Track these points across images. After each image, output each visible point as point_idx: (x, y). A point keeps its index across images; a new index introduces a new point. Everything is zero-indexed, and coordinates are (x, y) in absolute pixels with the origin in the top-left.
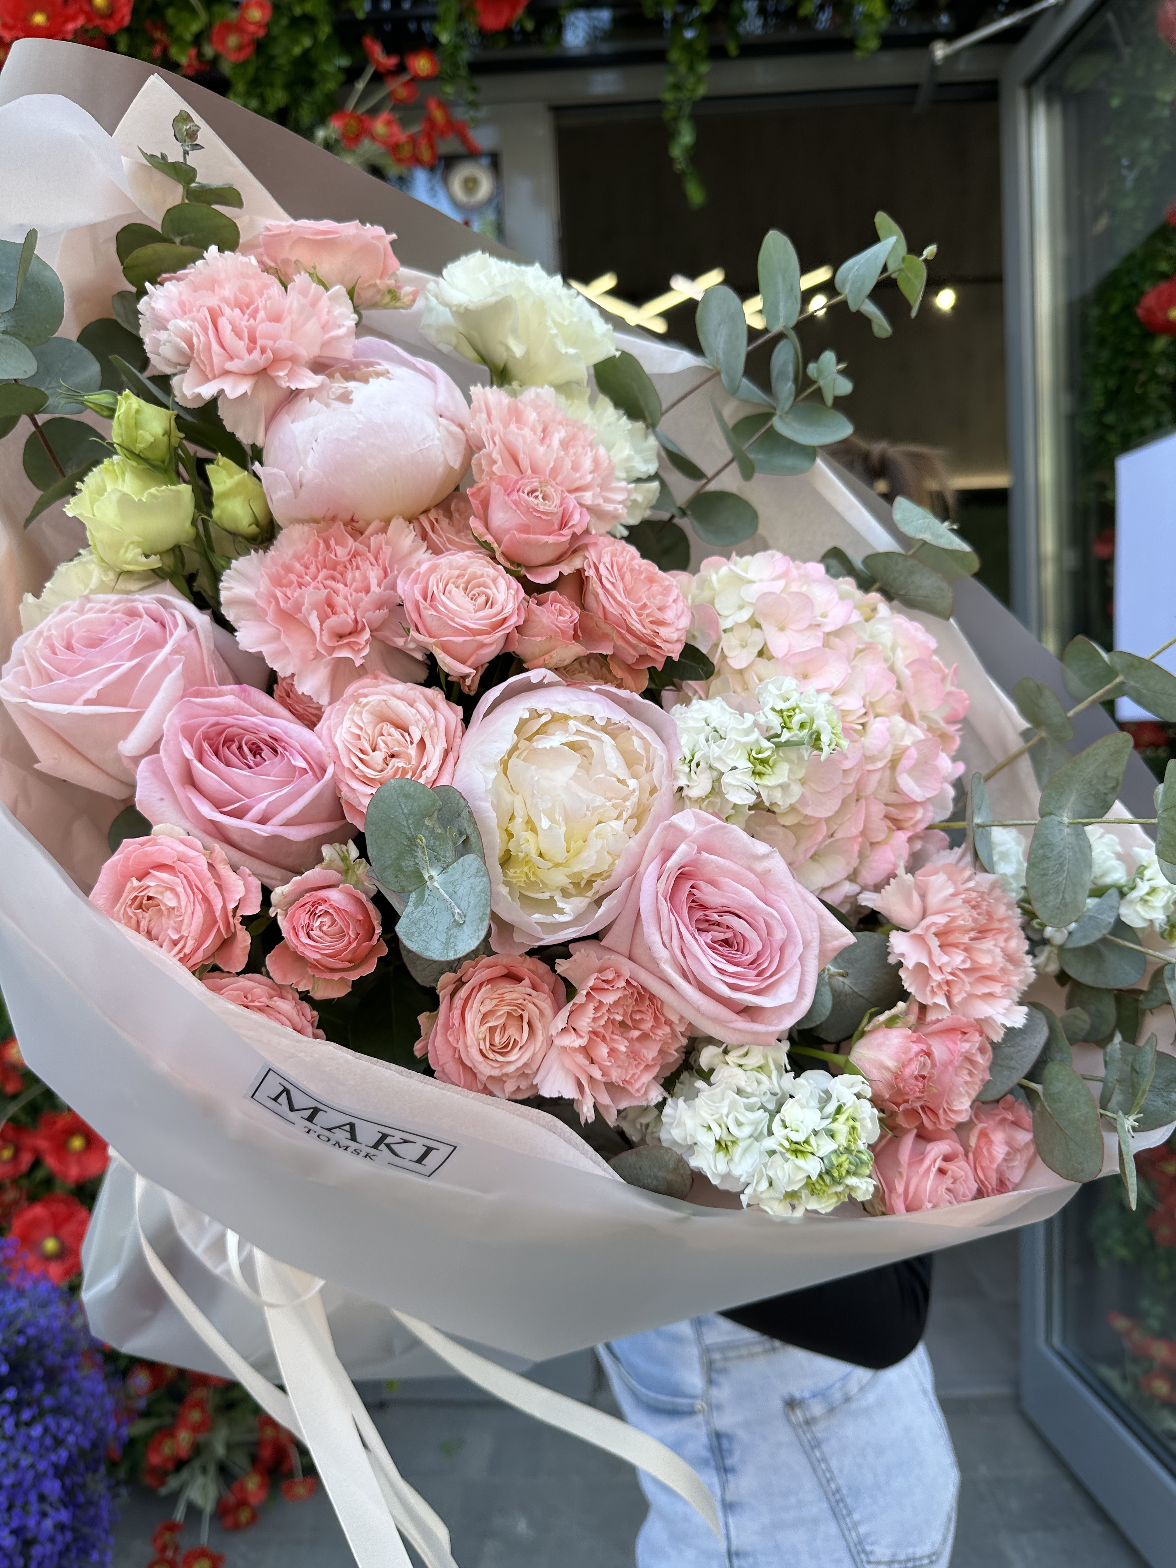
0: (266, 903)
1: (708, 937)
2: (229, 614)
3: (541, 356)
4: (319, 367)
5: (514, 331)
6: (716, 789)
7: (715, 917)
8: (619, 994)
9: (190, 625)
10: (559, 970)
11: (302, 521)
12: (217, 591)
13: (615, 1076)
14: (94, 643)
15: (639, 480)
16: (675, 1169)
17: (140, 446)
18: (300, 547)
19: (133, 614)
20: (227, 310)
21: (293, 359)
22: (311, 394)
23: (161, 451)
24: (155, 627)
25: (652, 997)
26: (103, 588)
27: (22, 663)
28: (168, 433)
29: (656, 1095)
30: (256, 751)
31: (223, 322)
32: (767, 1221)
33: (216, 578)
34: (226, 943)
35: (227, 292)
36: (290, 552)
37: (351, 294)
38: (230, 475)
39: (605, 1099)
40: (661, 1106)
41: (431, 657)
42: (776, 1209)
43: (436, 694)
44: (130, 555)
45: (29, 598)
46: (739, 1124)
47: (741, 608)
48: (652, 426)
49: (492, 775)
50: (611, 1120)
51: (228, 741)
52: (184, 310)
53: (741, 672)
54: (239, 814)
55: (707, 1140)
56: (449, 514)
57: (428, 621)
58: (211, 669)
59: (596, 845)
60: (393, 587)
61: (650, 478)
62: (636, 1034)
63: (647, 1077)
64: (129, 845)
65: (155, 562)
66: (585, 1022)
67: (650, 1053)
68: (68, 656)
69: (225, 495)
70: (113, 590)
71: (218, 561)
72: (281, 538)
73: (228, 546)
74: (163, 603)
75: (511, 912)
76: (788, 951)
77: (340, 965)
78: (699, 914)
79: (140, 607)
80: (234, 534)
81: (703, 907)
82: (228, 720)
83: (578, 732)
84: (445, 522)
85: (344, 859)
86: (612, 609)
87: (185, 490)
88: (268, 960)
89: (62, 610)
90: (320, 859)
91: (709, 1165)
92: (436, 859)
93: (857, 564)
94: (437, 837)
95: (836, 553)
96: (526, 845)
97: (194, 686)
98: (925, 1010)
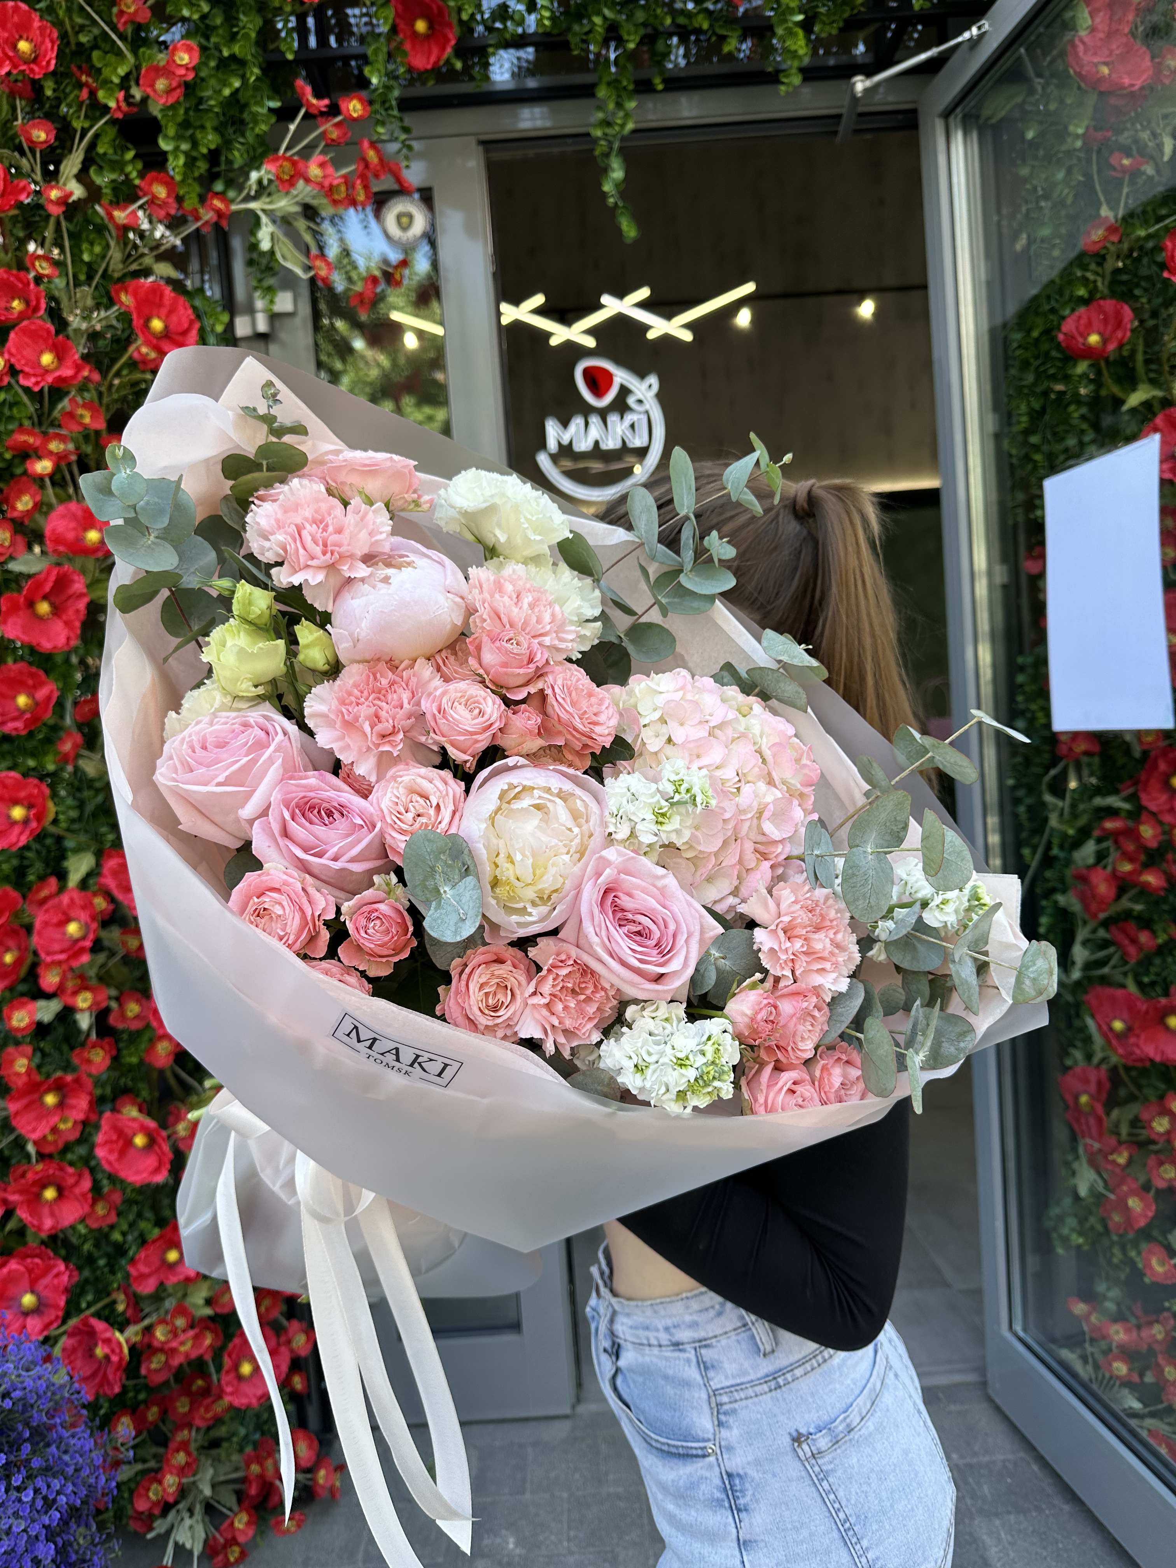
0: (338, 912)
1: (625, 929)
2: (310, 723)
3: (518, 540)
4: (369, 559)
5: (499, 526)
6: (633, 834)
7: (630, 916)
8: (569, 969)
9: (285, 733)
10: (530, 955)
11: (359, 662)
12: (302, 709)
13: (568, 1024)
14: (222, 745)
15: (588, 621)
16: (609, 1085)
17: (252, 617)
18: (357, 678)
19: (246, 725)
20: (307, 526)
21: (352, 557)
22: (363, 580)
23: (266, 618)
24: (262, 734)
25: (593, 973)
26: (223, 708)
27: (171, 758)
28: (270, 608)
29: (596, 1037)
30: (330, 814)
31: (305, 533)
32: (666, 1115)
33: (300, 699)
34: (312, 939)
35: (308, 513)
36: (351, 682)
37: (387, 505)
38: (311, 633)
39: (562, 1040)
40: (599, 1044)
41: (443, 748)
42: (674, 1108)
43: (447, 774)
44: (244, 686)
45: (172, 714)
46: (649, 1054)
47: (655, 710)
48: (597, 581)
49: (484, 826)
50: (567, 1054)
51: (312, 808)
52: (280, 525)
53: (656, 753)
54: (320, 855)
55: (629, 1065)
56: (455, 654)
57: (442, 727)
58: (298, 760)
59: (552, 871)
60: (418, 704)
61: (595, 620)
62: (582, 997)
63: (590, 1025)
64: (250, 878)
65: (260, 690)
66: (547, 988)
67: (591, 1009)
68: (205, 754)
69: (307, 646)
70: (231, 709)
71: (302, 688)
72: (344, 673)
73: (310, 680)
74: (265, 717)
75: (497, 915)
76: (679, 937)
77: (386, 952)
78: (620, 915)
79: (252, 721)
80: (313, 671)
81: (623, 910)
82: (312, 794)
83: (540, 797)
84: (452, 658)
85: (388, 884)
86: (564, 716)
87: (281, 643)
88: (339, 950)
89: (198, 723)
90: (371, 884)
91: (630, 1081)
92: (448, 880)
93: (744, 674)
94: (448, 866)
95: (728, 667)
96: (507, 872)
97: (289, 773)
98: (777, 980)
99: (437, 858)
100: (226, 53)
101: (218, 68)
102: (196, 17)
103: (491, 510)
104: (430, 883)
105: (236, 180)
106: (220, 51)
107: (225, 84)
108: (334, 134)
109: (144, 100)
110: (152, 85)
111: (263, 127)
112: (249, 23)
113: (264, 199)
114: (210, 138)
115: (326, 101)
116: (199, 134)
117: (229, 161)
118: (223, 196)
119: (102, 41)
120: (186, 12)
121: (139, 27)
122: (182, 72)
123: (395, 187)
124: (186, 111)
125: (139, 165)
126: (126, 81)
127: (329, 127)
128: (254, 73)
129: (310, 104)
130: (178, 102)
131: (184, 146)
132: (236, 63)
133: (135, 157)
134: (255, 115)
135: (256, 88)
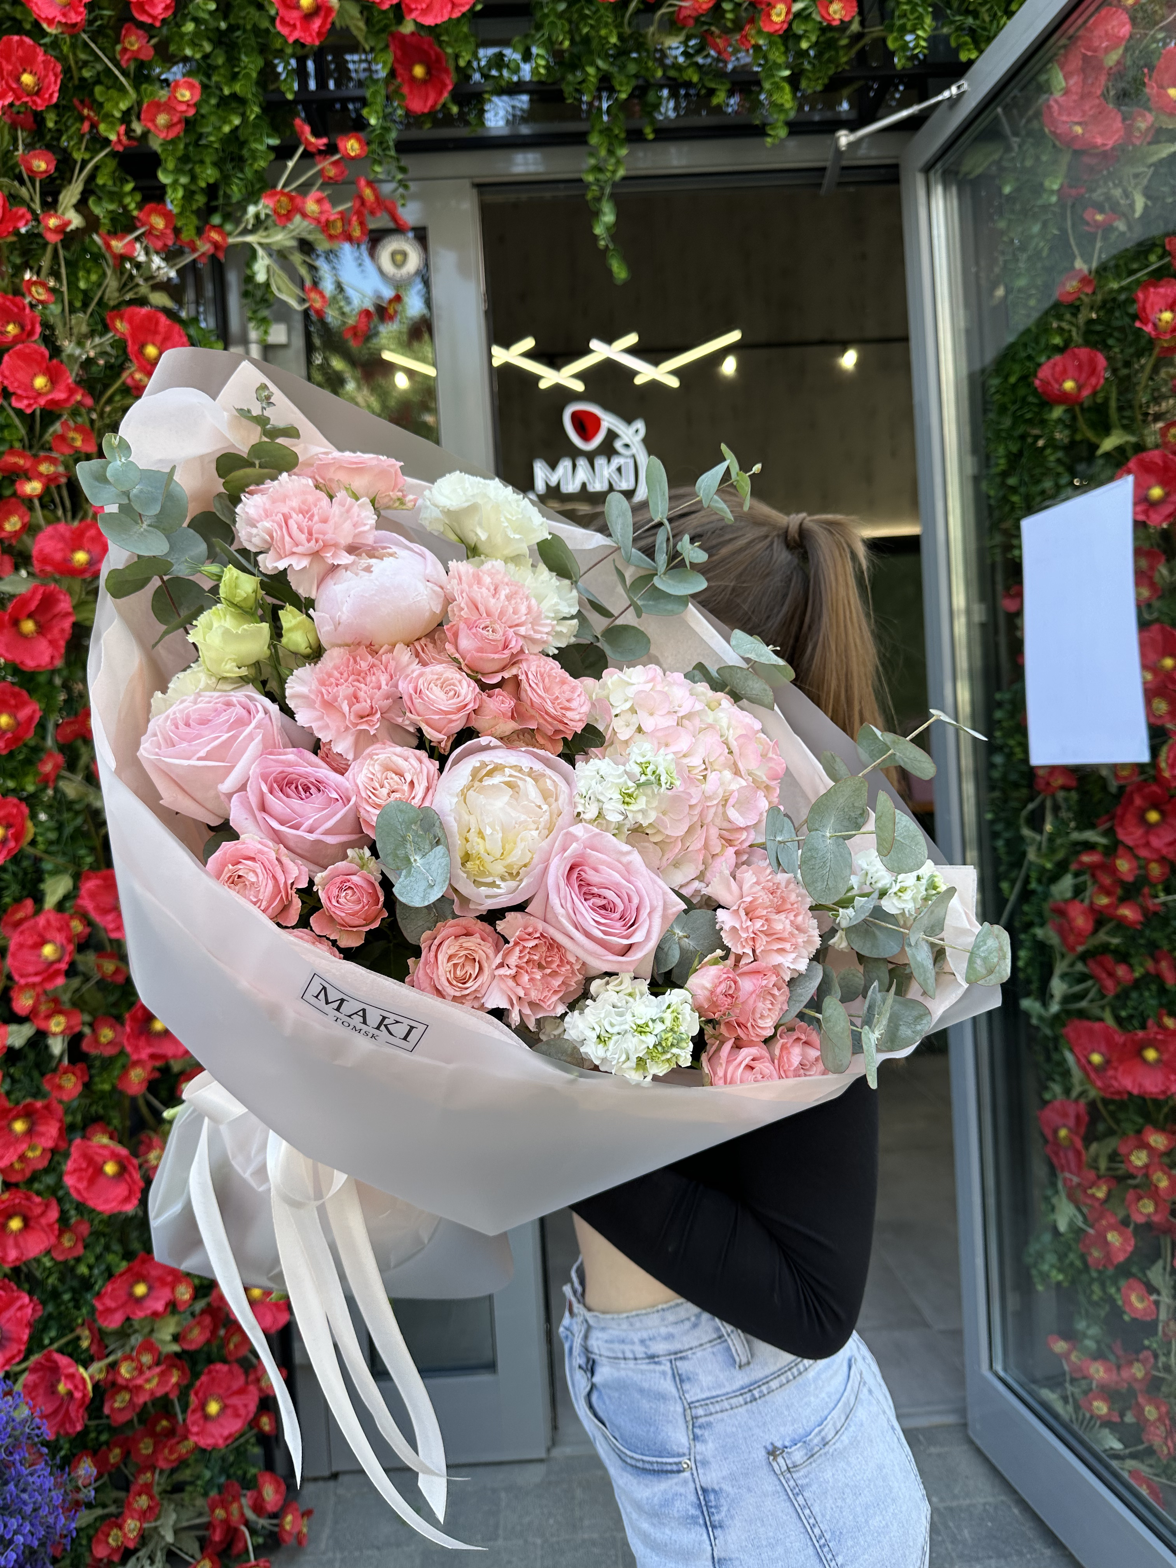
0: (311, 882)
1: (590, 902)
2: (291, 704)
3: (499, 540)
4: (352, 549)
5: (480, 524)
6: (601, 814)
7: (595, 890)
8: (536, 942)
9: (266, 712)
10: (499, 929)
11: (340, 646)
12: (283, 690)
13: (534, 995)
14: (204, 722)
15: (565, 618)
16: (572, 1054)
17: (237, 600)
18: (337, 661)
19: (229, 704)
20: (294, 515)
21: (336, 545)
22: (346, 568)
23: (251, 602)
24: (244, 713)
25: (559, 947)
26: (209, 688)
27: (155, 735)
28: (255, 592)
29: (561, 1009)
30: (307, 789)
31: (291, 522)
32: (625, 1083)
33: (282, 682)
34: (286, 905)
35: (295, 503)
36: (331, 665)
37: (373, 502)
38: (294, 617)
39: (527, 1011)
40: (563, 1017)
41: (419, 730)
42: (634, 1076)
43: (423, 754)
44: (228, 667)
45: (158, 694)
46: (612, 1025)
47: (626, 701)
48: (574, 583)
49: (455, 801)
50: (532, 1026)
51: (289, 784)
52: (267, 515)
53: (624, 742)
54: (296, 827)
55: (592, 1036)
56: (434, 642)
57: (418, 706)
58: (278, 738)
59: (522, 846)
60: (396, 686)
61: (572, 618)
62: (548, 971)
63: (555, 998)
64: (227, 847)
65: (244, 672)
66: (513, 960)
67: (556, 983)
68: (188, 730)
69: (291, 630)
70: (215, 689)
71: (284, 671)
72: (326, 656)
73: (292, 664)
74: (248, 697)
75: (466, 888)
76: (642, 912)
77: (358, 922)
78: (584, 889)
79: (234, 700)
80: (295, 654)
81: (588, 884)
82: (290, 770)
83: (511, 776)
84: (431, 646)
85: (361, 857)
86: (536, 700)
87: (265, 626)
88: (311, 919)
89: (182, 701)
90: (345, 857)
91: (593, 1051)
92: (418, 849)
93: (714, 674)
94: (419, 836)
95: (700, 667)
96: (478, 846)
97: (268, 748)
98: (739, 958)
99: (408, 828)
100: (227, 92)
101: (218, 105)
102: (198, 56)
103: (472, 509)
104: (401, 853)
105: (233, 214)
106: (221, 90)
107: (225, 121)
108: (332, 172)
109: (145, 135)
110: (153, 121)
111: (262, 164)
112: (251, 64)
113: (261, 233)
114: (209, 174)
115: (324, 140)
116: (198, 169)
117: (227, 197)
118: (219, 228)
119: (105, 77)
120: (188, 52)
121: (142, 65)
122: (183, 108)
123: (391, 225)
124: (187, 146)
125: (138, 197)
126: (126, 117)
127: (326, 165)
128: (254, 111)
129: (309, 143)
130: (178, 137)
131: (184, 180)
132: (237, 102)
133: (134, 189)
134: (253, 152)
135: (255, 126)
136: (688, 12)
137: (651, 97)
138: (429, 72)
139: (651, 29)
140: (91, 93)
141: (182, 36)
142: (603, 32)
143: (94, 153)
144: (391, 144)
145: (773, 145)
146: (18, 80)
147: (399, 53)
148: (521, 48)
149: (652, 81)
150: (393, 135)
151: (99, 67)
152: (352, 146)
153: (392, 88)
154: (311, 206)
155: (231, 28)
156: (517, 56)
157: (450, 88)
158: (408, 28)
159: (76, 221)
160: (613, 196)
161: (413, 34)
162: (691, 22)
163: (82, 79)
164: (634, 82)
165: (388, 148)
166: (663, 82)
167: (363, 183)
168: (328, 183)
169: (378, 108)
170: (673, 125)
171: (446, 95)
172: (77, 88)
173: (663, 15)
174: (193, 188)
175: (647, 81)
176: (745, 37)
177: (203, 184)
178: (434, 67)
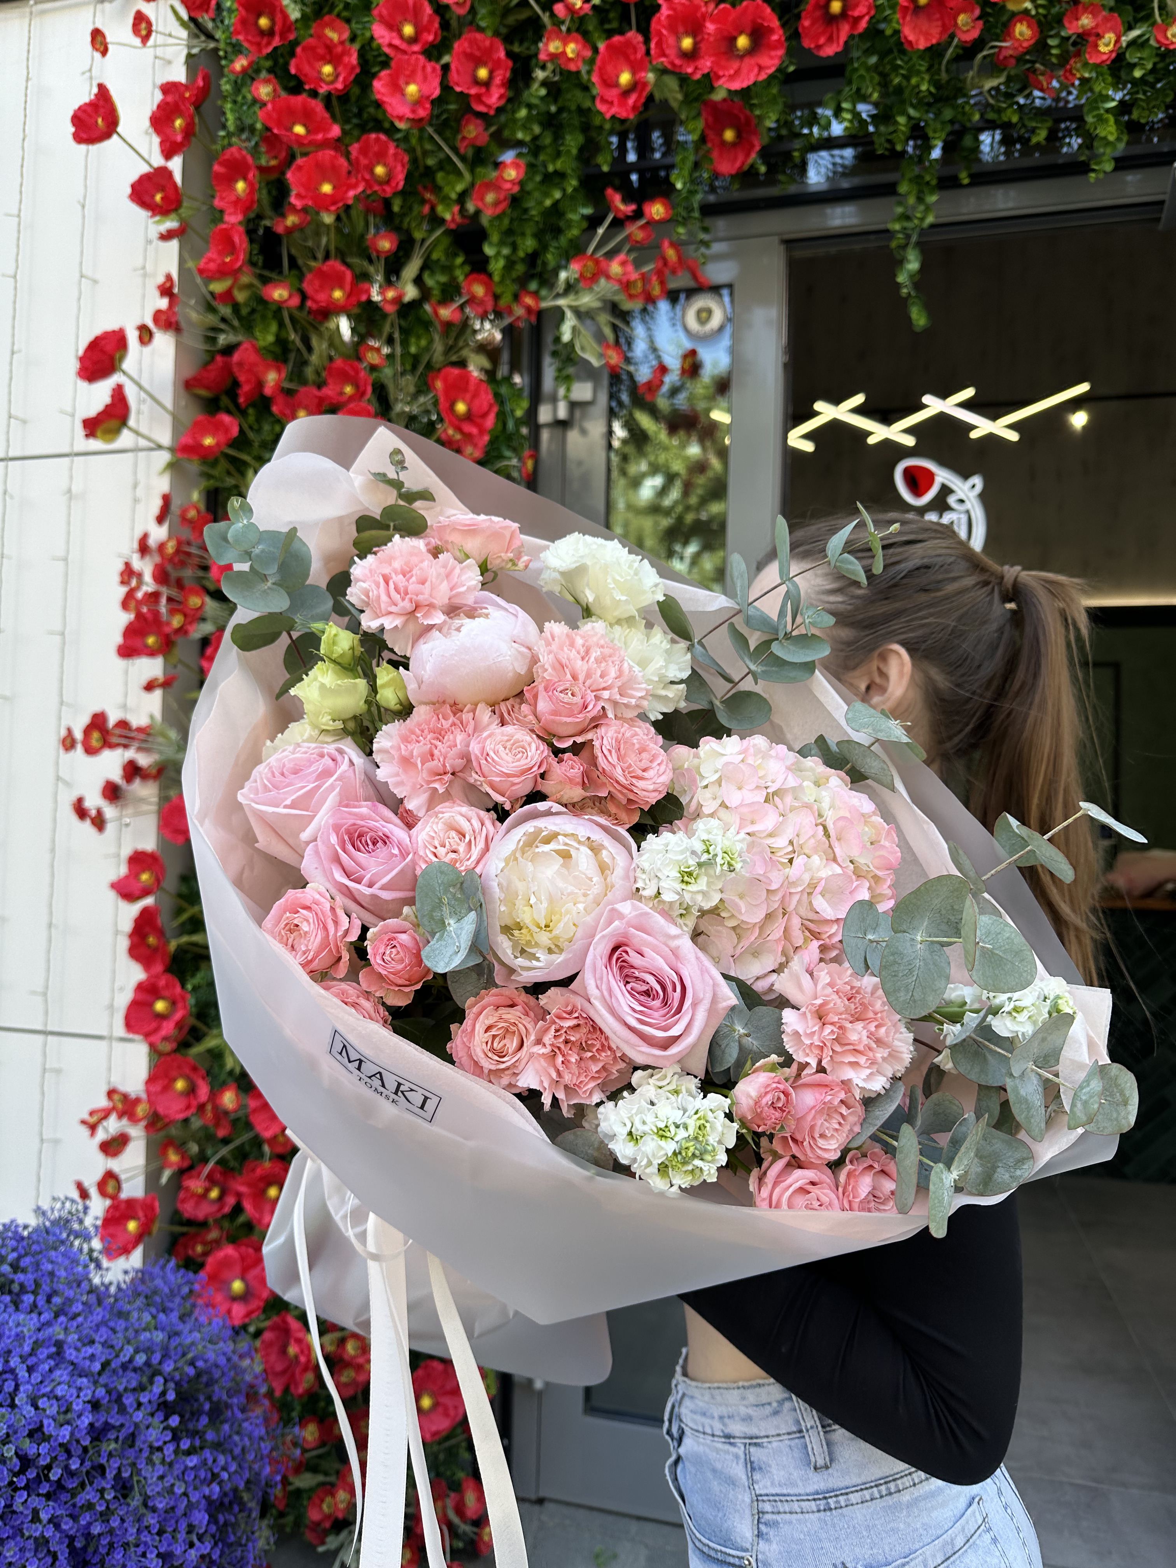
91: (620, 1148)
95: (820, 739)
98: (803, 1066)
100: (551, 168)
101: (543, 182)
102: (528, 139)
105: (550, 280)
106: (545, 167)
107: (547, 195)
108: (639, 235)
109: (478, 213)
110: (482, 199)
111: (575, 232)
112: (573, 142)
113: (572, 297)
114: (529, 244)
115: (633, 207)
116: (519, 241)
117: (545, 264)
118: (535, 295)
119: (446, 164)
120: (520, 135)
121: (479, 151)
122: (508, 186)
123: (692, 284)
124: (512, 220)
125: (467, 268)
126: (462, 197)
127: (634, 230)
128: (573, 183)
129: (618, 210)
130: (504, 213)
131: (506, 251)
132: (560, 176)
133: (463, 263)
134: (570, 221)
135: (572, 197)
136: (1011, 52)
137: (967, 141)
138: (739, 135)
139: (971, 74)
140: (434, 180)
141: (515, 121)
142: (914, 81)
143: (431, 231)
144: (696, 206)
145: (1097, 179)
146: (371, 171)
147: (710, 119)
148: (833, 105)
149: (968, 125)
150: (699, 197)
151: (441, 156)
152: (657, 210)
153: (701, 153)
154: (615, 268)
155: (560, 110)
156: (829, 113)
157: (757, 148)
158: (719, 95)
159: (411, 293)
160: (918, 244)
161: (724, 100)
162: (1013, 61)
163: (427, 168)
164: (949, 128)
165: (693, 210)
166: (981, 125)
167: (666, 244)
168: (636, 247)
169: (686, 173)
170: (1003, 167)
171: (753, 157)
172: (422, 176)
173: (985, 57)
174: (514, 258)
175: (963, 126)
176: (1070, 71)
177: (521, 254)
178: (745, 129)
